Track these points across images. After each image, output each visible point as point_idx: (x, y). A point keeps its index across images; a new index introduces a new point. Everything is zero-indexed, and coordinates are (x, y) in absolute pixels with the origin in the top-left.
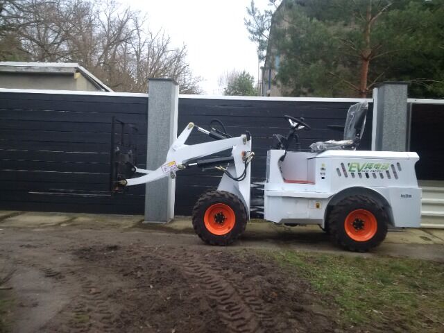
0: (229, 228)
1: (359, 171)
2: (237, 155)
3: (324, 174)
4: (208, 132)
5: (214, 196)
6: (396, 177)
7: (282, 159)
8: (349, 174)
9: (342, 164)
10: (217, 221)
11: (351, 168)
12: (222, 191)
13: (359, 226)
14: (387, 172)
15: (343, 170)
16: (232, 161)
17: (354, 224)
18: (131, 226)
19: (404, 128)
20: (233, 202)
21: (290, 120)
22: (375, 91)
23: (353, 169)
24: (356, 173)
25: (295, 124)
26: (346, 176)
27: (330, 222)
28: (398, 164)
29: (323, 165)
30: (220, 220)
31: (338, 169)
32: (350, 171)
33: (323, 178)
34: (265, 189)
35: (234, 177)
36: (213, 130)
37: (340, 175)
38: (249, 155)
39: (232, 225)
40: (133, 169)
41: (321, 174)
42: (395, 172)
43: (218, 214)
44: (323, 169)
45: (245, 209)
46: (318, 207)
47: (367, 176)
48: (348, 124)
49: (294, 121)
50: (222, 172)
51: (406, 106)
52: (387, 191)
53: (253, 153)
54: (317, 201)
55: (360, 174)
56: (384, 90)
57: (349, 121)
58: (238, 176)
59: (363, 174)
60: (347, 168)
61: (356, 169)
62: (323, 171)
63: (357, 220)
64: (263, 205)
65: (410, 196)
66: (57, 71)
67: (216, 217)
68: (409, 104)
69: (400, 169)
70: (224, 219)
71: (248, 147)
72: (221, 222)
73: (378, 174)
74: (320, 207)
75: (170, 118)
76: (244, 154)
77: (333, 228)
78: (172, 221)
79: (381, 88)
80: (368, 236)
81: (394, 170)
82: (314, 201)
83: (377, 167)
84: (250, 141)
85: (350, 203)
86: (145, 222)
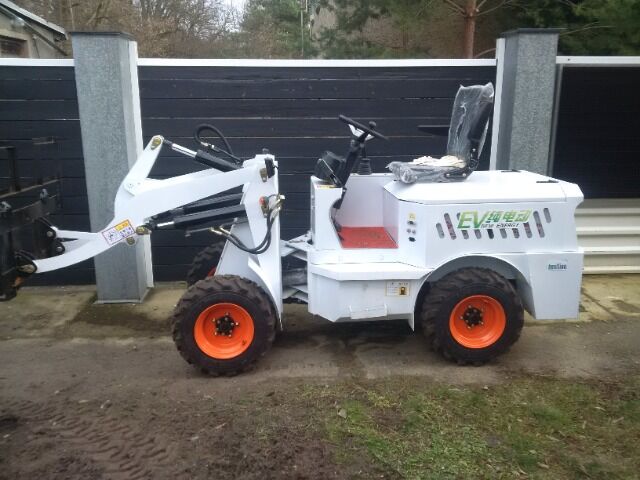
0: (244, 343)
1: (476, 225)
3: (414, 232)
4: (193, 153)
6: (541, 233)
7: (337, 205)
9: (446, 216)
11: (462, 221)
14: (526, 225)
15: (448, 227)
22: (501, 43)
23: (465, 224)
24: (471, 231)
26: (453, 236)
28: (545, 210)
29: (411, 216)
31: (438, 225)
32: (460, 227)
33: (412, 240)
35: (250, 247)
37: (443, 235)
41: (409, 231)
42: (539, 225)
44: (411, 223)
46: (403, 293)
47: (491, 233)
48: (456, 123)
49: (356, 127)
52: (524, 259)
53: (283, 197)
54: (402, 285)
56: (517, 46)
58: (257, 245)
59: (484, 232)
60: (455, 223)
61: (472, 225)
62: (412, 228)
64: (305, 284)
65: (563, 267)
67: (217, 326)
68: (558, 66)
70: (233, 328)
71: (272, 187)
73: (509, 231)
75: (122, 111)
78: (152, 292)
79: (512, 40)
81: (539, 221)
82: (396, 284)
83: (508, 218)
84: (276, 177)
86: (99, 302)
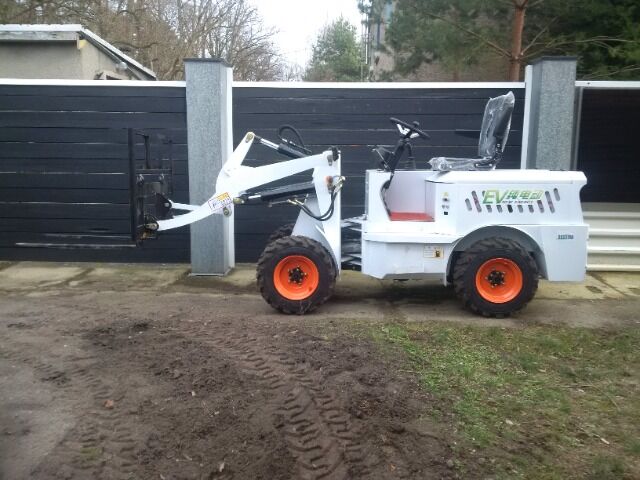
0: (310, 289)
1: (498, 201)
2: (319, 181)
3: (448, 207)
4: (276, 146)
5: (288, 244)
6: (552, 209)
7: (386, 185)
8: (483, 207)
9: (474, 193)
10: (292, 280)
11: (486, 198)
12: (299, 237)
13: (497, 281)
14: (539, 202)
15: (475, 202)
16: (312, 191)
17: (490, 278)
18: (171, 281)
19: (569, 128)
20: (315, 253)
21: (399, 126)
22: (529, 69)
23: (489, 200)
24: (494, 206)
25: (405, 132)
26: (479, 210)
27: (456, 276)
28: (555, 190)
29: (446, 194)
30: (297, 278)
31: (467, 201)
32: (484, 202)
33: (446, 213)
34: (362, 230)
35: (317, 215)
36: (284, 143)
37: (470, 209)
38: (337, 181)
39: (314, 284)
40: (167, 205)
41: (443, 207)
42: (550, 203)
43: (294, 270)
44: (446, 200)
45: (333, 260)
46: (438, 255)
47: (510, 209)
48: (485, 128)
49: (404, 127)
50: (298, 209)
51: (573, 92)
52: (538, 230)
53: (344, 178)
54: (436, 248)
55: (499, 207)
56: (542, 70)
57: (487, 123)
58: (323, 214)
59: (504, 207)
60: (481, 199)
61: (494, 200)
62: (446, 204)
63: (494, 273)
64: (360, 253)
65: (571, 237)
66: (50, 38)
67: (291, 275)
68: (578, 89)
69: (558, 198)
70: (302, 277)
71: (336, 170)
72: (298, 282)
73: (525, 206)
74: (441, 255)
75: (220, 121)
76: (330, 180)
77: (459, 284)
78: (233, 271)
79: (538, 67)
80: (508, 295)
81: (549, 200)
82: (432, 248)
83: (524, 197)
84: (339, 160)
85: (484, 249)
86: (193, 274)
